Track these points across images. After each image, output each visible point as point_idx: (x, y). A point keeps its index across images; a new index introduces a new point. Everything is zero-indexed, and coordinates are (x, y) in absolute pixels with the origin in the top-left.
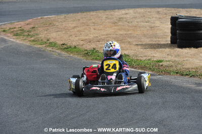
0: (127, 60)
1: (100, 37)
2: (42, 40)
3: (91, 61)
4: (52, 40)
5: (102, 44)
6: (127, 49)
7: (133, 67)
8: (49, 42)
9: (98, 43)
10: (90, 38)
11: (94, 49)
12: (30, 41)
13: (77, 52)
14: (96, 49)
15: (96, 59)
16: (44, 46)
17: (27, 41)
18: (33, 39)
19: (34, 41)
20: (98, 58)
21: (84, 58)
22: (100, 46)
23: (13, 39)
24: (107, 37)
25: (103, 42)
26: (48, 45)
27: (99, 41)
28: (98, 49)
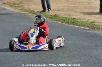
0: (74, 21)
1: (59, 8)
2: (26, 9)
3: (54, 21)
4: (31, 9)
5: (60, 12)
6: (75, 15)
7: (78, 25)
8: (30, 10)
9: (58, 11)
10: (54, 8)
11: (56, 15)
12: (19, 10)
13: (46, 16)
14: (57, 15)
15: (57, 21)
16: (27, 12)
17: (17, 9)
18: (20, 8)
19: (21, 10)
20: (58, 20)
21: (50, 20)
22: (59, 13)
23: (10, 8)
24: (63, 8)
25: (61, 11)
26: (29, 12)
27: (58, 10)
28: (58, 15)
